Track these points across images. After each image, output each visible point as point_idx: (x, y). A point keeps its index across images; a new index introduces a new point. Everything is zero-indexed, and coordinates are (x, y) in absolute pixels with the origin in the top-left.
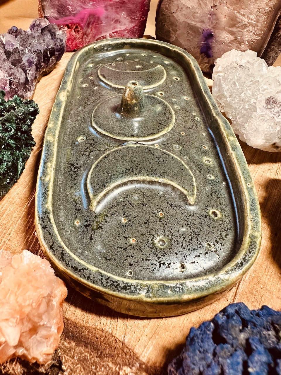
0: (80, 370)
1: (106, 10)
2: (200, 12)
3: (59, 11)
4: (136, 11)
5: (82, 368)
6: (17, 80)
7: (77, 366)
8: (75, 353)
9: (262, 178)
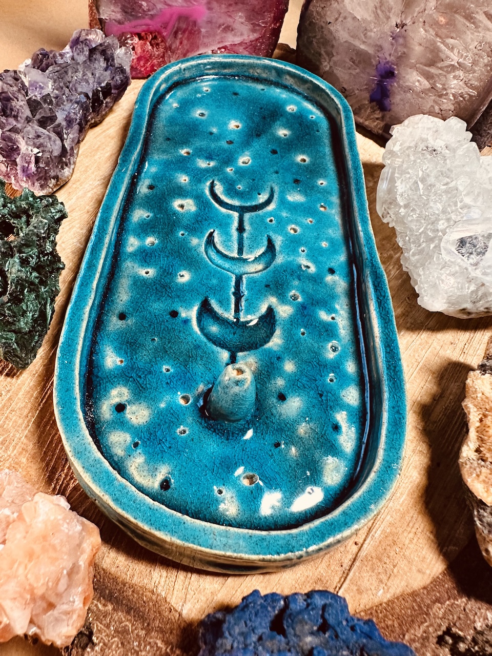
0: (117, 646)
1: (210, 9)
2: (375, 30)
3: (126, 10)
4: (264, 12)
5: (120, 643)
6: (47, 155)
7: (114, 640)
8: (112, 620)
9: (436, 358)
